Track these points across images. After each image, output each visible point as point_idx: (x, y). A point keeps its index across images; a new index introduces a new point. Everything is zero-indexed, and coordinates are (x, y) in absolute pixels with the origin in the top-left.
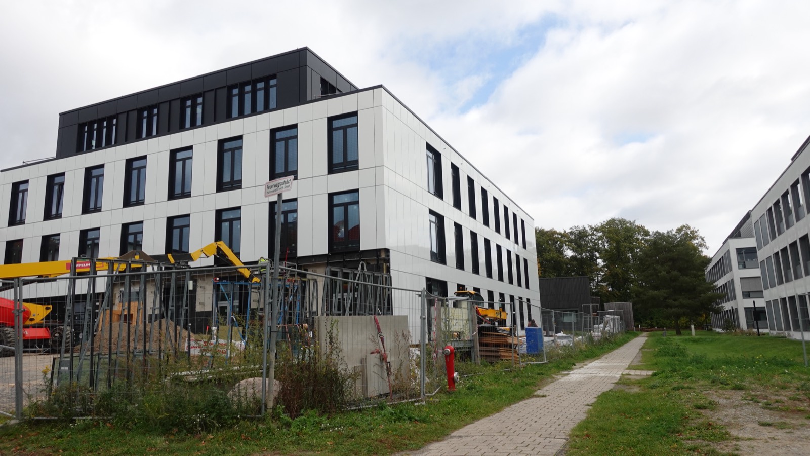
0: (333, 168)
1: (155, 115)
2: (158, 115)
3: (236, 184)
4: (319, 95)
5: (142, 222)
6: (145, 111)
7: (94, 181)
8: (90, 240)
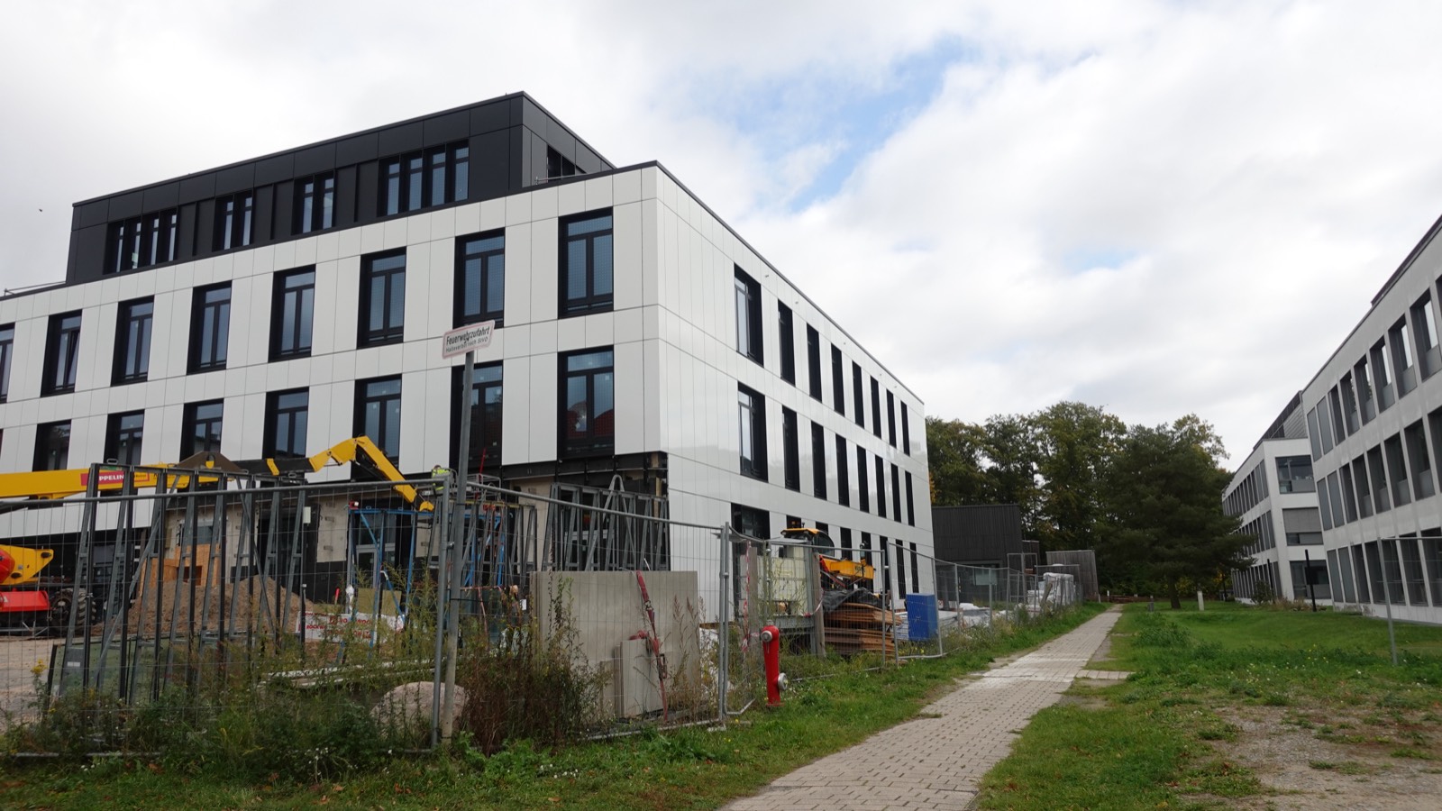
0: (567, 309)
1: (248, 209)
2: (254, 208)
3: (392, 335)
4: (545, 178)
5: (221, 401)
6: (230, 201)
7: (135, 325)
8: (125, 432)
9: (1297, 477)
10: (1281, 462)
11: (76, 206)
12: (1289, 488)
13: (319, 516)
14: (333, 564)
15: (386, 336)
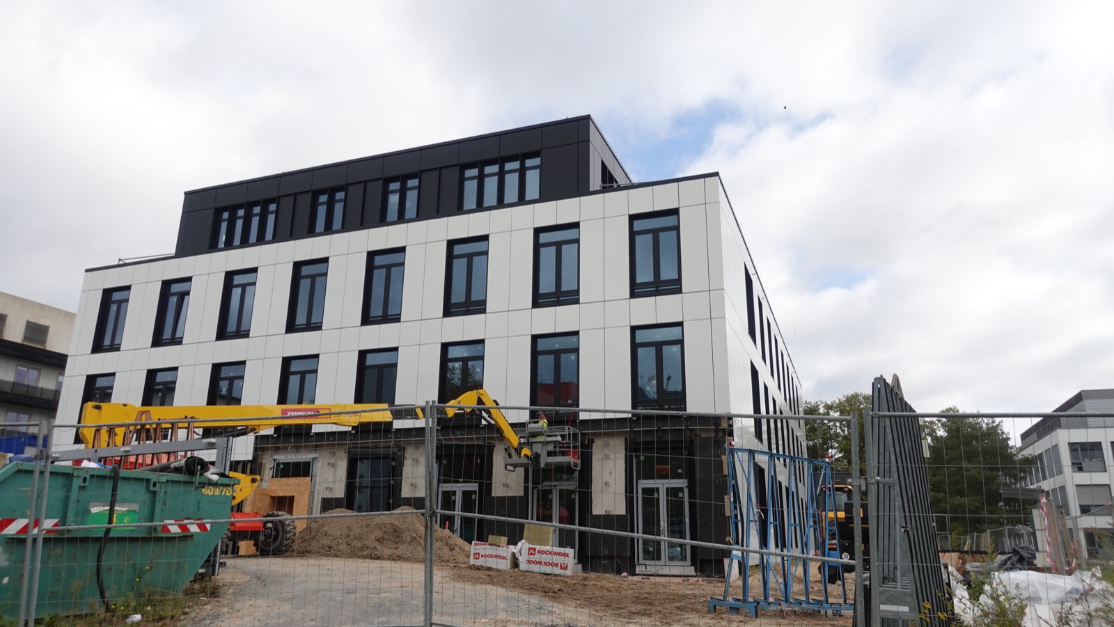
9: (1086, 460)
10: (1073, 447)
11: (186, 194)
12: (1079, 468)
13: (404, 457)
14: (416, 499)
15: (468, 307)
